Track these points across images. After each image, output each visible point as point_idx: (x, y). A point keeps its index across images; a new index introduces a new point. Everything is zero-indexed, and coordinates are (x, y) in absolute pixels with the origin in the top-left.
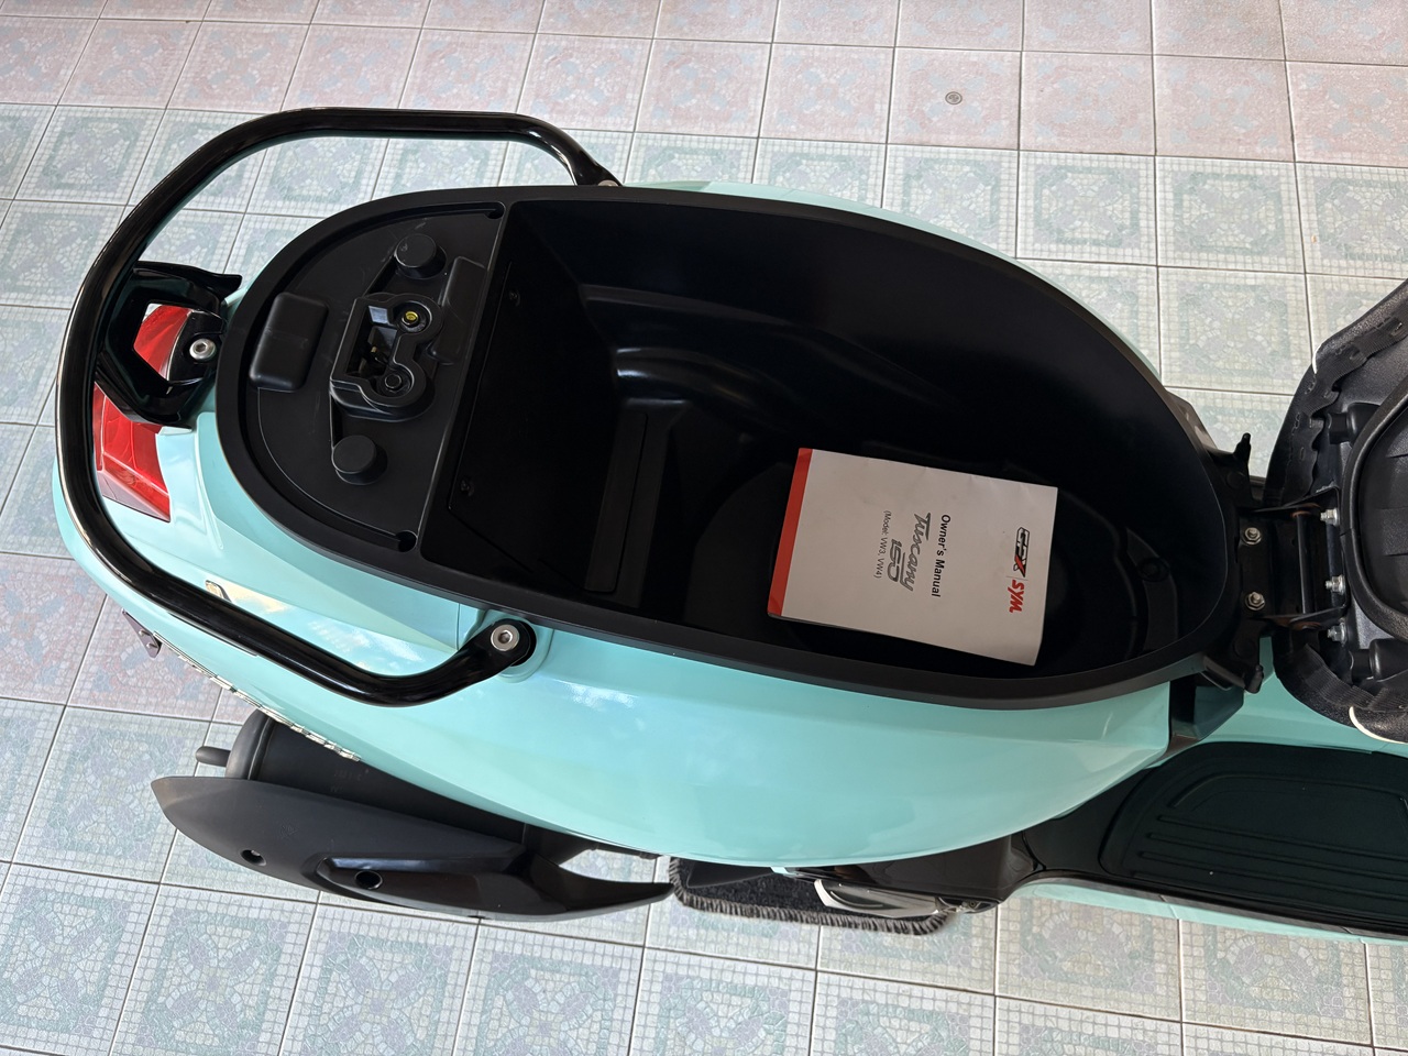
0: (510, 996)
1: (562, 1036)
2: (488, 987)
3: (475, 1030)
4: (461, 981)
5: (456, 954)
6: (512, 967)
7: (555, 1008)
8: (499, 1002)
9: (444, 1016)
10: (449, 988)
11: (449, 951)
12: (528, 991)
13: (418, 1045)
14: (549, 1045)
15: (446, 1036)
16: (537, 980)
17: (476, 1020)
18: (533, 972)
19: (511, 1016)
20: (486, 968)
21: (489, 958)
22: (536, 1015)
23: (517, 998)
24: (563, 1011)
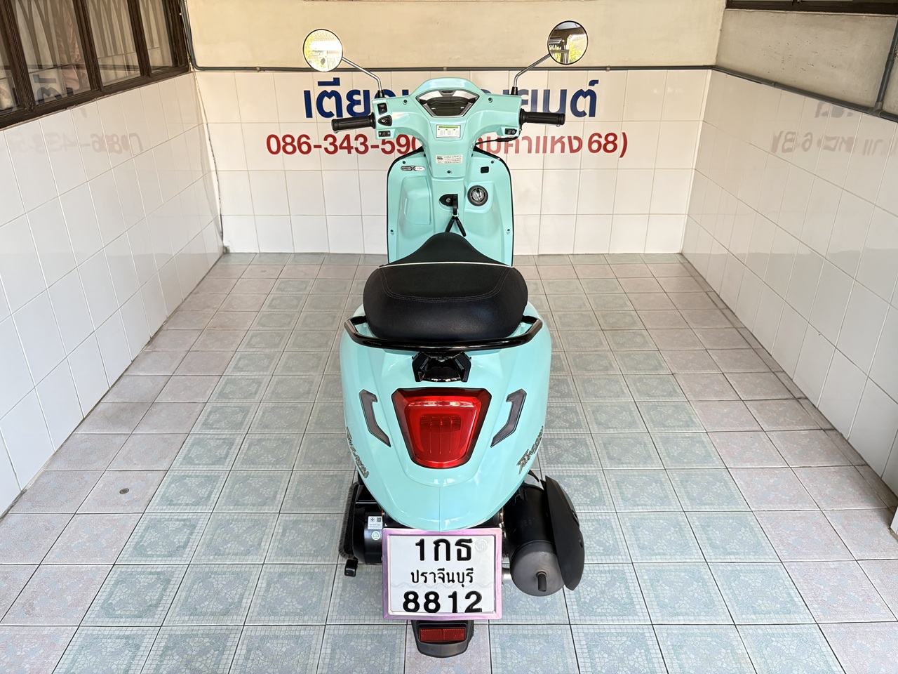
0: (595, 607)
1: (603, 586)
2: (595, 616)
3: (614, 617)
4: (597, 627)
5: (586, 631)
6: (583, 608)
7: (593, 590)
8: (599, 610)
9: (613, 631)
10: (601, 631)
11: (586, 634)
12: (590, 601)
13: (629, 639)
14: (608, 589)
15: (621, 628)
16: (585, 598)
17: (610, 618)
18: (582, 600)
19: (603, 605)
20: (587, 618)
21: (583, 617)
22: (599, 596)
23: (595, 604)
24: (594, 587)
